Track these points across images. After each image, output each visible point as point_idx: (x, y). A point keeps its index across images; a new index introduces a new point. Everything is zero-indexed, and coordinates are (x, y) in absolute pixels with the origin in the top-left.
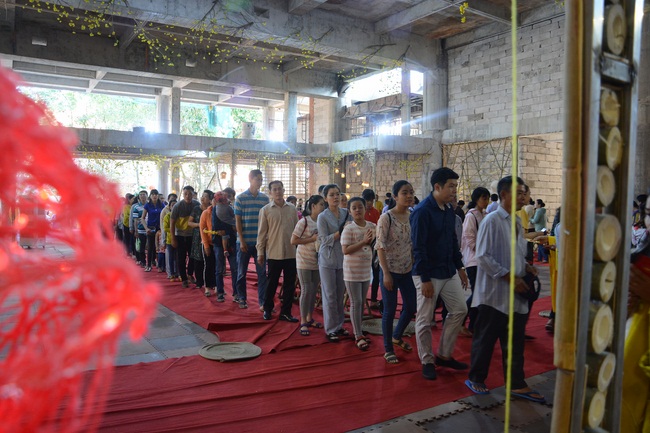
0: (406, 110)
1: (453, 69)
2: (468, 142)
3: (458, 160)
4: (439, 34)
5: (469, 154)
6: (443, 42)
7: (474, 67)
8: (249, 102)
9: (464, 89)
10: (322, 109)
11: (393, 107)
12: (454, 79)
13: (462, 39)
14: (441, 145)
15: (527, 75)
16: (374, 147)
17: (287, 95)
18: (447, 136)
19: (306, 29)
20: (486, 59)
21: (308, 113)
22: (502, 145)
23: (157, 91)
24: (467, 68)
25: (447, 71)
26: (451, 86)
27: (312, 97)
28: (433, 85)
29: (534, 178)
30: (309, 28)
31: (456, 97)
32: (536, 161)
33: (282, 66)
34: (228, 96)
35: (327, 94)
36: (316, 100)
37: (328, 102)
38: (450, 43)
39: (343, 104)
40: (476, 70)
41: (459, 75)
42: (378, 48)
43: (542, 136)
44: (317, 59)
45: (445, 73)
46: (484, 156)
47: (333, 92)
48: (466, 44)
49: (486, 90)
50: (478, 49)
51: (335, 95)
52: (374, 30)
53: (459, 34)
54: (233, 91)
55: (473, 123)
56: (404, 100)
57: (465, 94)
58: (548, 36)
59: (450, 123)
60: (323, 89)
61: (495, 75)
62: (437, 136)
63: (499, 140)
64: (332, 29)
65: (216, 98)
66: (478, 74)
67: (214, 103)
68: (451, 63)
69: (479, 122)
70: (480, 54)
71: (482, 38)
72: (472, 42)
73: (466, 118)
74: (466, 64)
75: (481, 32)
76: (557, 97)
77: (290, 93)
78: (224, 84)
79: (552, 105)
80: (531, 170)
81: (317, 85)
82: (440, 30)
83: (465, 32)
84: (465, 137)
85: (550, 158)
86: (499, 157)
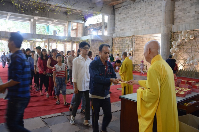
0: (103, 28)
1: (116, 15)
2: (119, 37)
3: (117, 43)
4: (112, 4)
5: (120, 41)
6: (113, 7)
7: (122, 15)
8: (59, 24)
9: (119, 21)
10: (80, 27)
11: (99, 27)
12: (117, 18)
13: (119, 6)
14: (112, 38)
15: (137, 17)
16: (91, 38)
17: (68, 22)
18: (114, 35)
19: (68, 1)
20: (125, 12)
21: (76, 28)
22: (129, 38)
23: (30, 20)
24: (120, 15)
25: (115, 16)
26: (116, 20)
27: (77, 23)
28: (110, 20)
29: (139, 49)
30: (70, 1)
31: (117, 23)
32: (139, 43)
33: (66, 13)
34: (52, 22)
36: (78, 24)
37: (81, 24)
38: (115, 7)
39: (86, 25)
40: (123, 16)
41: (118, 17)
42: (92, 8)
43: (142, 36)
44: (76, 11)
45: (114, 16)
46: (124, 42)
47: (82, 21)
48: (120, 7)
49: (125, 22)
50: (123, 9)
51: (83, 22)
52: (91, 2)
53: (118, 4)
54: (53, 21)
55: (121, 31)
56: (103, 24)
57: (119, 23)
58: (142, 5)
59: (115, 31)
60: (79, 21)
61: (128, 17)
62: (111, 35)
63: (128, 37)
64: (77, 2)
65: (49, 23)
66: (123, 17)
67: (48, 24)
68: (116, 13)
69: (123, 31)
70: (124, 11)
71: (124, 6)
72: (122, 7)
73: (119, 30)
74: (120, 14)
75: (124, 4)
76: (144, 24)
77: (69, 21)
78: (48, 18)
79: (143, 26)
80: (138, 46)
81: (77, 19)
82: (112, 3)
83: (120, 4)
84: (119, 36)
85: (144, 42)
86: (128, 42)
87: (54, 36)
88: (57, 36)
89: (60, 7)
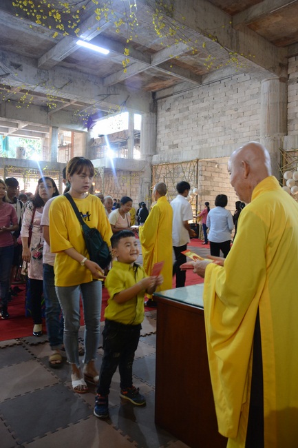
0: (131, 142)
1: (160, 113)
2: (167, 164)
3: (161, 176)
4: (150, 89)
5: (168, 172)
6: (154, 94)
7: (173, 112)
8: (31, 133)
9: (167, 127)
10: (78, 140)
11: (120, 140)
12: (161, 120)
13: (166, 92)
14: (152, 166)
15: (206, 118)
16: (103, 165)
17: (51, 129)
18: (155, 159)
19: (50, 80)
20: (181, 107)
21: (70, 142)
22: (188, 166)
24: (169, 113)
25: (157, 115)
26: (159, 125)
27: (73, 131)
28: (147, 123)
29: (210, 189)
30: (54, 80)
31: (161, 132)
32: (211, 178)
33: (45, 108)
34: (14, 129)
35: (80, 129)
36: (75, 134)
37: (81, 135)
38: (158, 95)
39: (92, 137)
40: (174, 114)
41: (164, 117)
42: (105, 96)
43: (217, 160)
44: (68, 104)
45: (155, 116)
46: (178, 173)
47: (84, 128)
48: (168, 96)
49: (180, 128)
50: (176, 100)
51: (86, 130)
52: (103, 83)
53: (164, 89)
54: (17, 125)
55: (172, 150)
56: (130, 134)
57: (167, 131)
58: (218, 91)
59: (158, 150)
60: (78, 126)
61: (186, 118)
62: (148, 159)
63: (187, 162)
64: (71, 81)
65: (7, 130)
66: (176, 117)
67: (6, 134)
68: (159, 109)
69: (176, 150)
70: (177, 103)
71: (178, 92)
72: (172, 95)
73: (167, 147)
74: (169, 110)
75: (177, 88)
76: (223, 134)
77: (53, 127)
79: (220, 139)
80: (208, 183)
81: (73, 122)
82: (150, 85)
83: (168, 88)
84: (166, 160)
85: (222, 175)
86: (187, 174)
87: (19, 160)
88: (26, 161)
89: (30, 92)
